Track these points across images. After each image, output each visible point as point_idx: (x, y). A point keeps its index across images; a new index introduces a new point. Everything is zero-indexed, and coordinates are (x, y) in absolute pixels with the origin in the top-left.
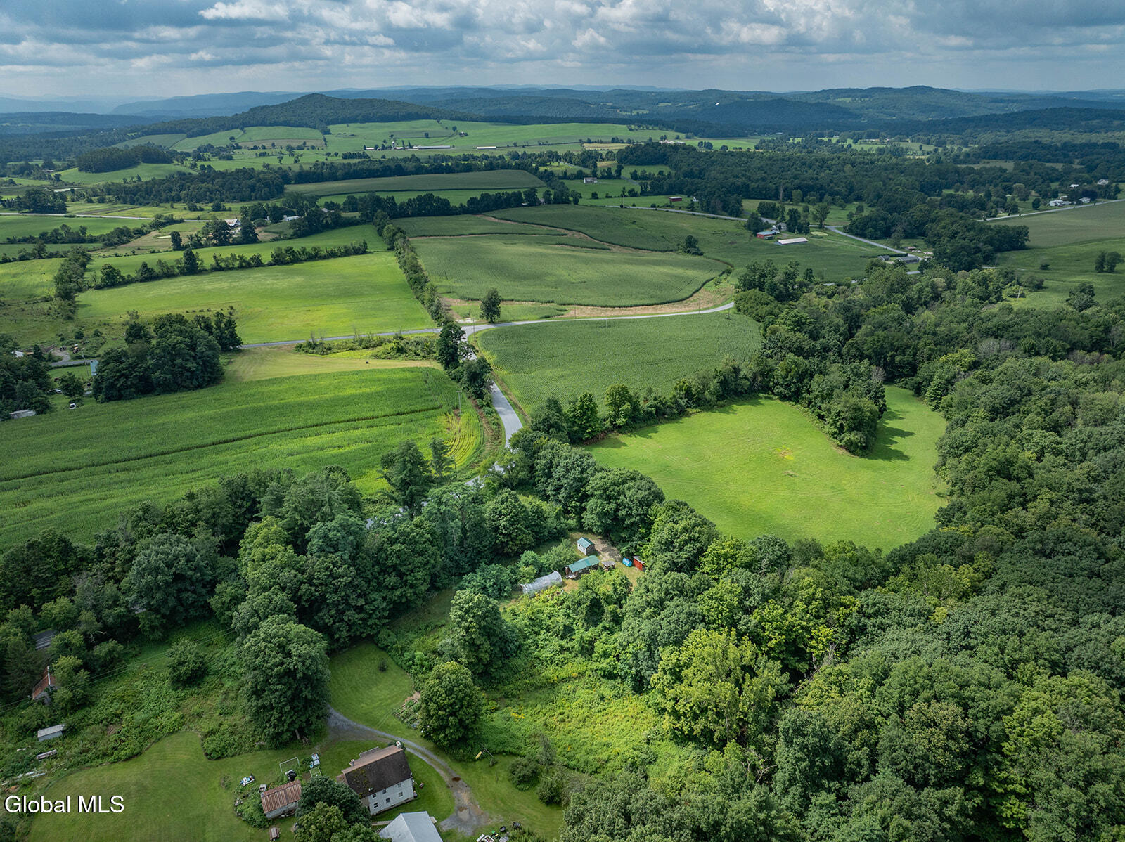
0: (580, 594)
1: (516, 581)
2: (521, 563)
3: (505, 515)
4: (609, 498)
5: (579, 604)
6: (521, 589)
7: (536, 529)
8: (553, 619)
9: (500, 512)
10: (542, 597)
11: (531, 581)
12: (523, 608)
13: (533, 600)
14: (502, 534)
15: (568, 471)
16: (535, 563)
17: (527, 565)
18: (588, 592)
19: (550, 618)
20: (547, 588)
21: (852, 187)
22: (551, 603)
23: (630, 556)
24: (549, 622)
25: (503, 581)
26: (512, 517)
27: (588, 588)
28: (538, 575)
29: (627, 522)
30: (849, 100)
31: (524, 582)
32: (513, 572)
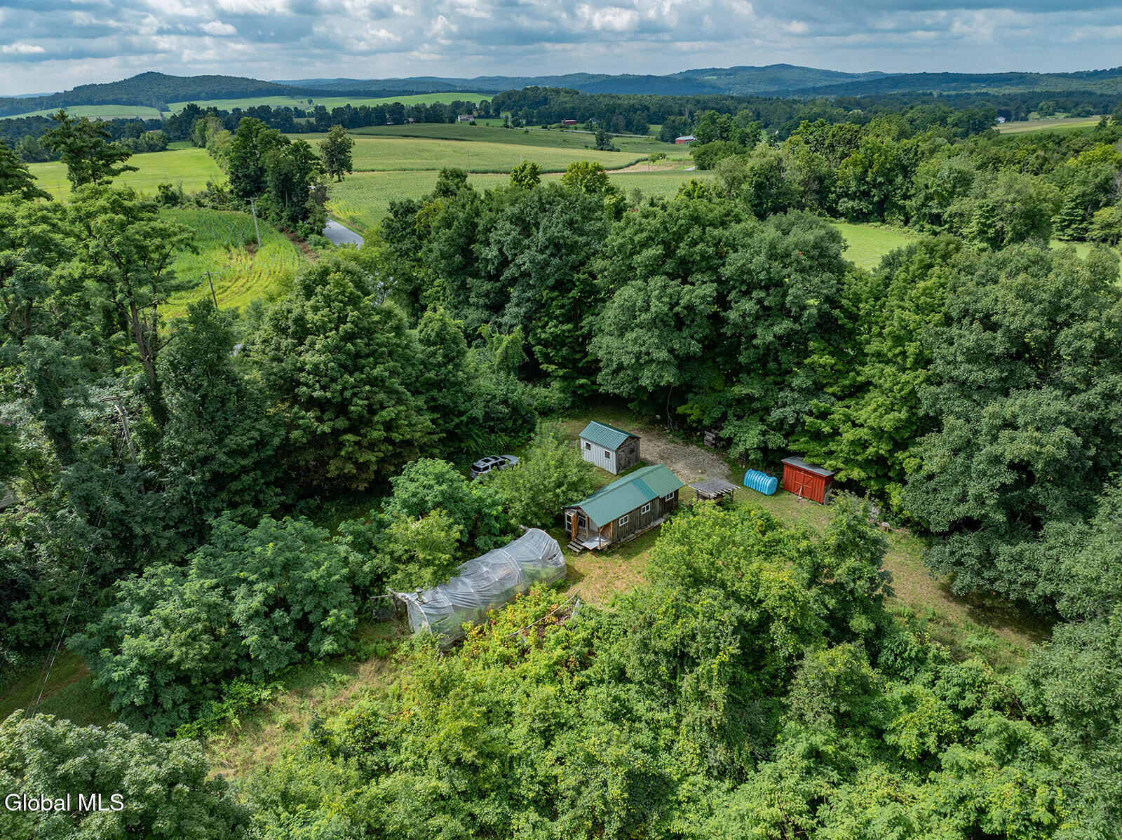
0: (678, 612)
1: (379, 579)
2: (393, 507)
3: (321, 329)
4: (684, 272)
5: (681, 658)
6: (401, 613)
7: (444, 398)
8: (561, 743)
9: (300, 321)
10: (495, 642)
11: (444, 574)
12: (414, 706)
13: (458, 662)
14: (311, 403)
15: (526, 230)
16: (450, 502)
17: (419, 510)
18: (707, 597)
19: (547, 738)
20: (509, 598)
21: (759, 113)
22: (538, 662)
23: (771, 460)
24: (546, 763)
25: (313, 589)
26: (349, 337)
27: (697, 580)
28: (469, 549)
29: (765, 335)
30: (715, 77)
31: (409, 583)
32: (364, 545)
